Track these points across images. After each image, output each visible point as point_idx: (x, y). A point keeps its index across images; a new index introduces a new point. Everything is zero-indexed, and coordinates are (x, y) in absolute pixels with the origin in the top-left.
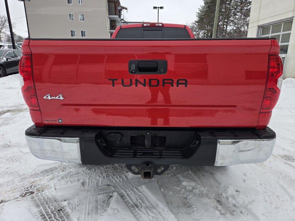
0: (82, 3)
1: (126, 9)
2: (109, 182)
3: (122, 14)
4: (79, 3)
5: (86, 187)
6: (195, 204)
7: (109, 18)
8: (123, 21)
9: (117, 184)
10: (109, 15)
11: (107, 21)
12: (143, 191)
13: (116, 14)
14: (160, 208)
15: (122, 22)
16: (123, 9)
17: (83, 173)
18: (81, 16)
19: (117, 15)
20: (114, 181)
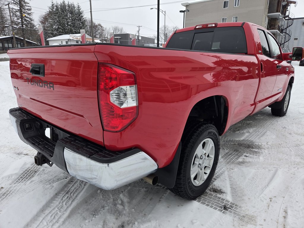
0: (238, 5)
1: (295, 3)
3: (288, 10)
4: (235, 5)
7: (268, 16)
8: (287, 18)
10: (268, 13)
11: (264, 20)
13: (277, 12)
15: (286, 20)
16: (291, 3)
18: (235, 19)
19: (279, 12)
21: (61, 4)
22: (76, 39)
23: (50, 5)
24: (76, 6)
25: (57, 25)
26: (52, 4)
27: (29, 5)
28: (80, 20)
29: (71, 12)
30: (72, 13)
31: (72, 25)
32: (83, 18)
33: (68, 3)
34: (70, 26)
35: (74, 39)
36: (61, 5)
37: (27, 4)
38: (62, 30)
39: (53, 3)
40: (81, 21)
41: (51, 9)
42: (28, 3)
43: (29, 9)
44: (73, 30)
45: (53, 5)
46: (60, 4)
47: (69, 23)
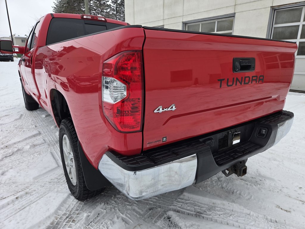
2: (148, 206)
5: (131, 223)
6: (234, 188)
9: (158, 204)
12: (188, 198)
14: (218, 204)
17: (105, 211)
20: (152, 202)
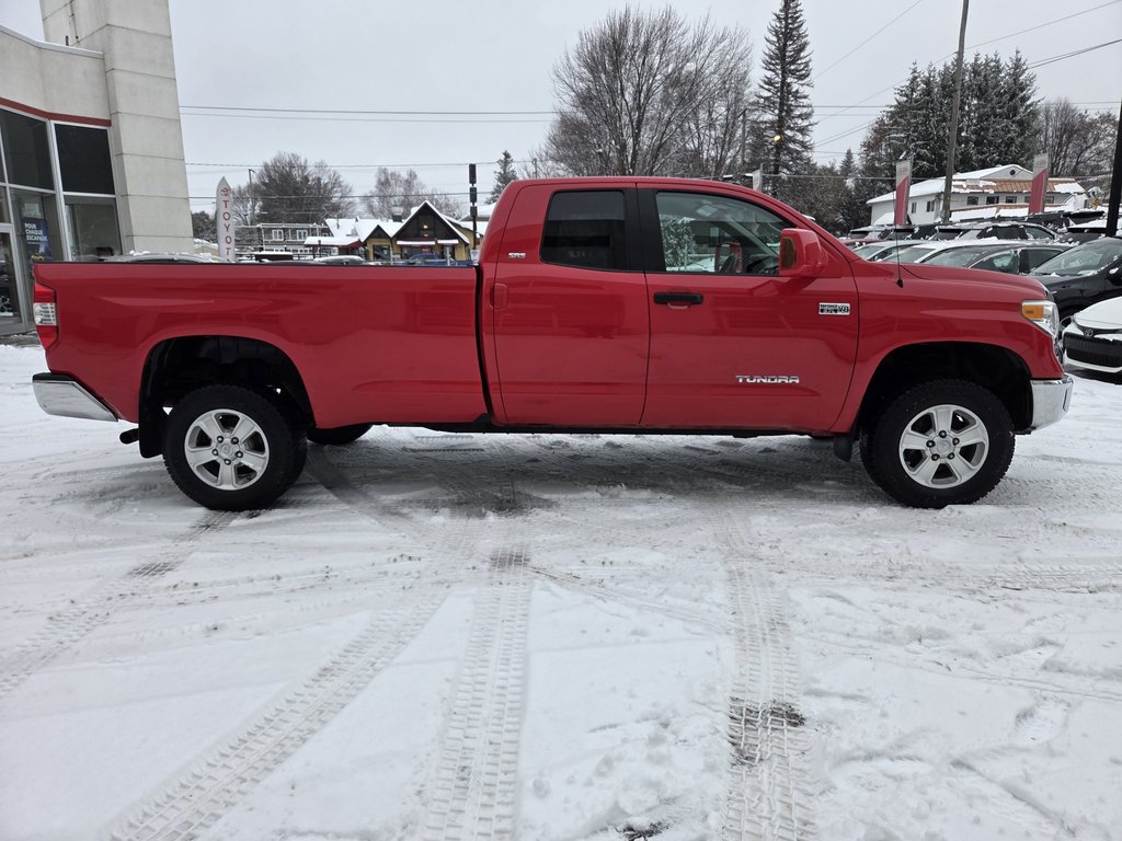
21: (947, 68)
22: (968, 191)
23: (904, 81)
24: (1006, 61)
25: (916, 146)
26: (911, 77)
27: (805, 101)
28: (1015, 115)
29: (980, 89)
30: (982, 93)
31: (973, 137)
32: (1028, 103)
33: (976, 60)
34: (967, 141)
35: (962, 191)
36: (944, 75)
37: (802, 100)
38: (931, 161)
39: (915, 72)
40: (1018, 118)
41: (906, 95)
42: (805, 97)
43: (806, 114)
44: (974, 158)
45: (915, 78)
46: (942, 69)
47: (963, 134)
